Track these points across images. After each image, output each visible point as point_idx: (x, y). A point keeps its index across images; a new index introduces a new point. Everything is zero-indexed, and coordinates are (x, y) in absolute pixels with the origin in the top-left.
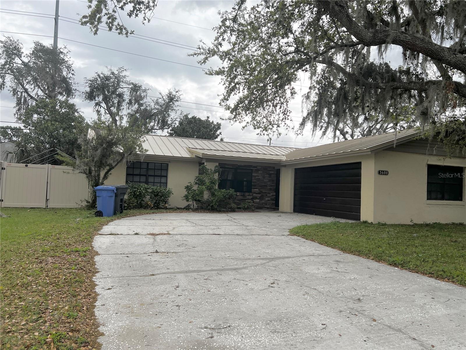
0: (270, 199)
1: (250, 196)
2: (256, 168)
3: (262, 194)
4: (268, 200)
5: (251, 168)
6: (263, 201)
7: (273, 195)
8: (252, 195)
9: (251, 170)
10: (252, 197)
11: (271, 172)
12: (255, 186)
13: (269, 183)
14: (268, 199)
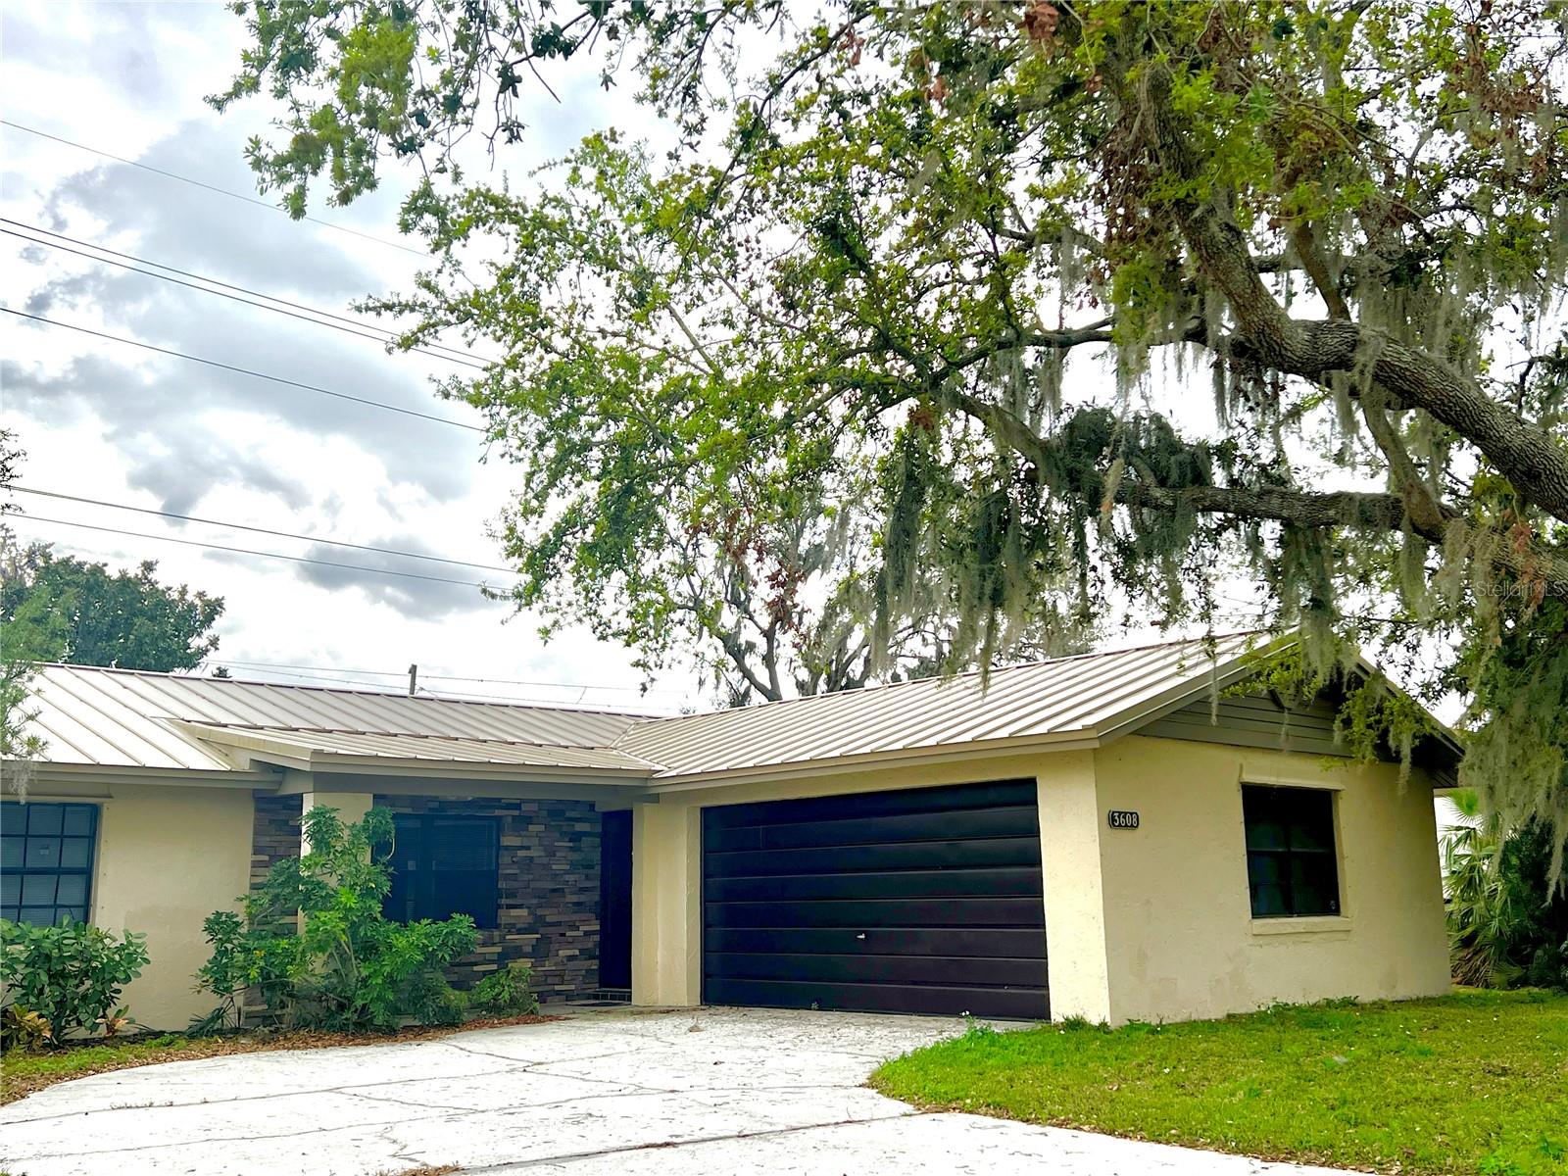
0: (577, 952)
1: (494, 944)
2: (516, 813)
3: (542, 930)
4: (571, 958)
5: (498, 813)
6: (548, 966)
7: (587, 934)
8: (503, 939)
9: (499, 819)
10: (499, 949)
11: (580, 827)
12: (512, 894)
13: (570, 878)
14: (569, 953)
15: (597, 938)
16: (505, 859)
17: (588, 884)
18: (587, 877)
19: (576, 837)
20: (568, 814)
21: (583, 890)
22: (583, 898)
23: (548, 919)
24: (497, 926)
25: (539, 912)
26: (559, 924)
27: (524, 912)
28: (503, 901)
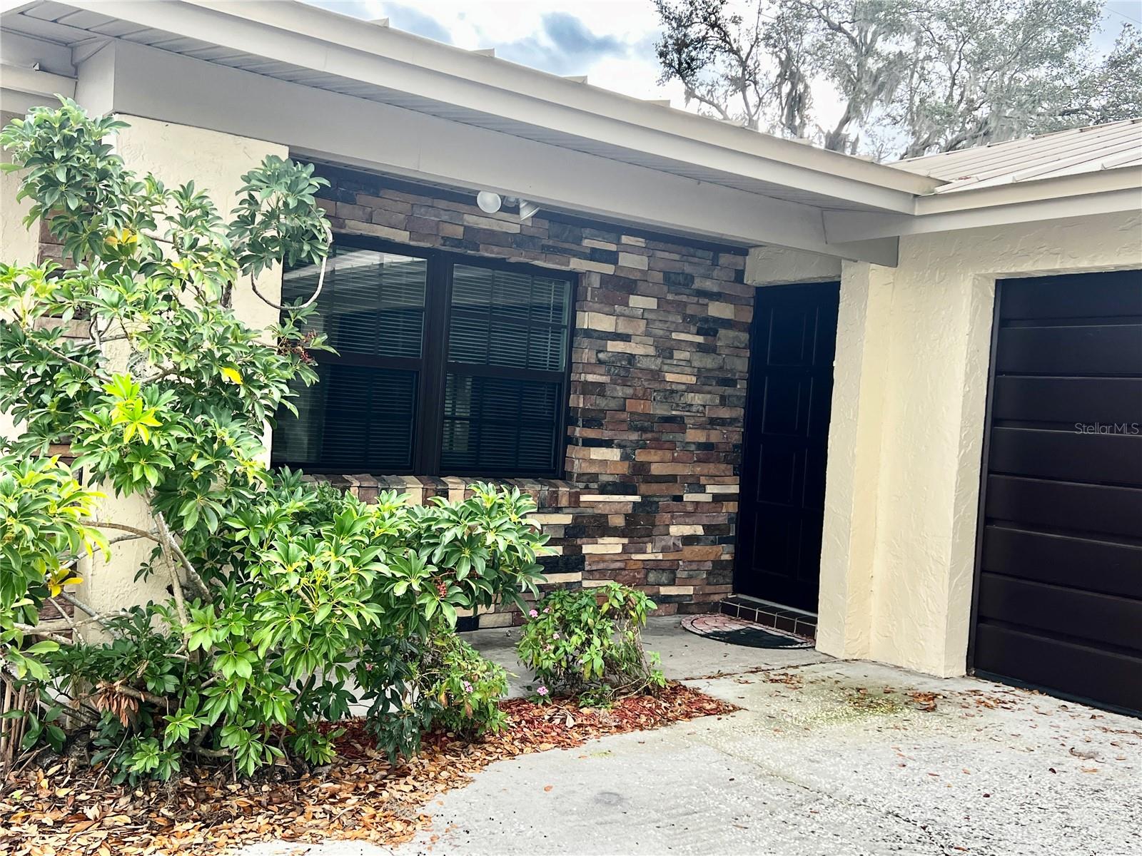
4: (689, 540)
10: (566, 519)
11: (718, 310)
12: (593, 420)
13: (697, 399)
14: (687, 530)
15: (732, 507)
16: (586, 354)
17: (725, 413)
18: (724, 401)
19: (709, 328)
20: (698, 284)
21: (714, 422)
22: (715, 436)
23: (656, 470)
24: (565, 477)
25: (640, 456)
26: (671, 479)
27: (613, 454)
28: (578, 432)
